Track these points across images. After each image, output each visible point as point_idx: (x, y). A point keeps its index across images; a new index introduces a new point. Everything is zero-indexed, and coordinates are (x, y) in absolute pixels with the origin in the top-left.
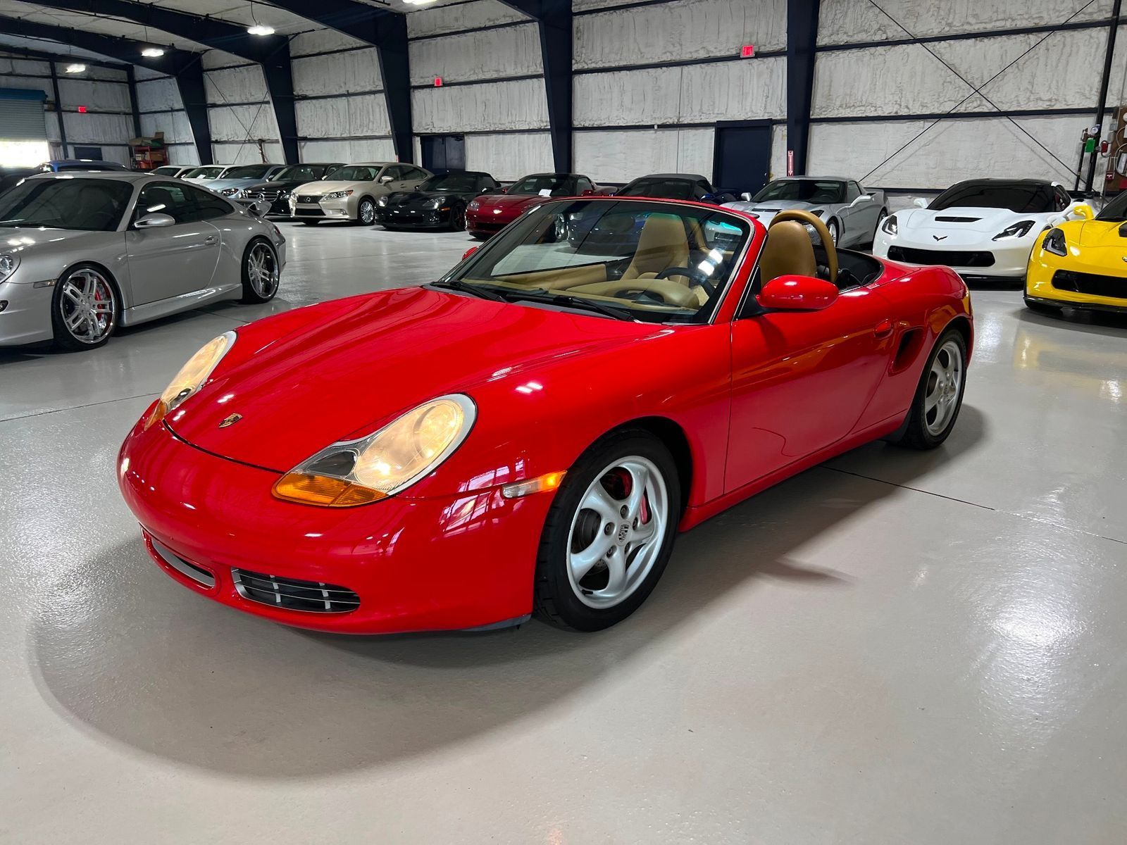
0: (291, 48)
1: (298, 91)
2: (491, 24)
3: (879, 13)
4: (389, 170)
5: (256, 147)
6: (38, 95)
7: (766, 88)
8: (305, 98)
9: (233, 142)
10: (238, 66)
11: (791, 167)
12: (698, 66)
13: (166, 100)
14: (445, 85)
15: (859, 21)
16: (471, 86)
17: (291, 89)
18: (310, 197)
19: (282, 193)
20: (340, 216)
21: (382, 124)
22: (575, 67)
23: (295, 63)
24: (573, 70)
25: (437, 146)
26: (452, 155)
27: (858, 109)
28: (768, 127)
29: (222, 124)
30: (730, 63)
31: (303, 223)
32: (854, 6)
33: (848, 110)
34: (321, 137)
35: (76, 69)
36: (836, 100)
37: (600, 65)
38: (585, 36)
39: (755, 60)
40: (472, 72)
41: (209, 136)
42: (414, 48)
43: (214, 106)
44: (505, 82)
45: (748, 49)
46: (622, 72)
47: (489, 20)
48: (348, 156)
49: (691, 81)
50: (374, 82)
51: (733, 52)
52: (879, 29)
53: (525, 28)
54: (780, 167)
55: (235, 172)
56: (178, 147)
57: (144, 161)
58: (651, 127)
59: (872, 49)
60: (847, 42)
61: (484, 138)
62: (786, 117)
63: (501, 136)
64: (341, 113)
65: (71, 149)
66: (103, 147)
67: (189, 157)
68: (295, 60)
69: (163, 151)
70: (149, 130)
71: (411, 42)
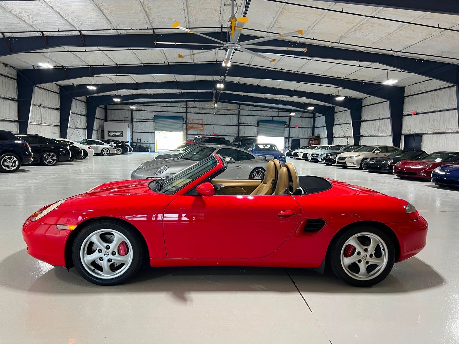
0: (363, 103)
1: (363, 118)
2: (439, 88)
5: (346, 139)
6: (284, 122)
8: (365, 121)
9: (340, 137)
14: (417, 114)
16: (428, 114)
17: (360, 117)
20: (353, 165)
21: (389, 131)
25: (411, 139)
29: (338, 131)
34: (368, 135)
35: (292, 114)
40: (429, 108)
41: (333, 135)
42: (406, 100)
48: (376, 143)
56: (323, 139)
57: (312, 143)
61: (432, 136)
63: (439, 135)
64: (376, 126)
65: (291, 140)
66: (301, 139)
67: (325, 142)
68: (364, 107)
69: (319, 140)
70: (316, 134)
71: (406, 98)
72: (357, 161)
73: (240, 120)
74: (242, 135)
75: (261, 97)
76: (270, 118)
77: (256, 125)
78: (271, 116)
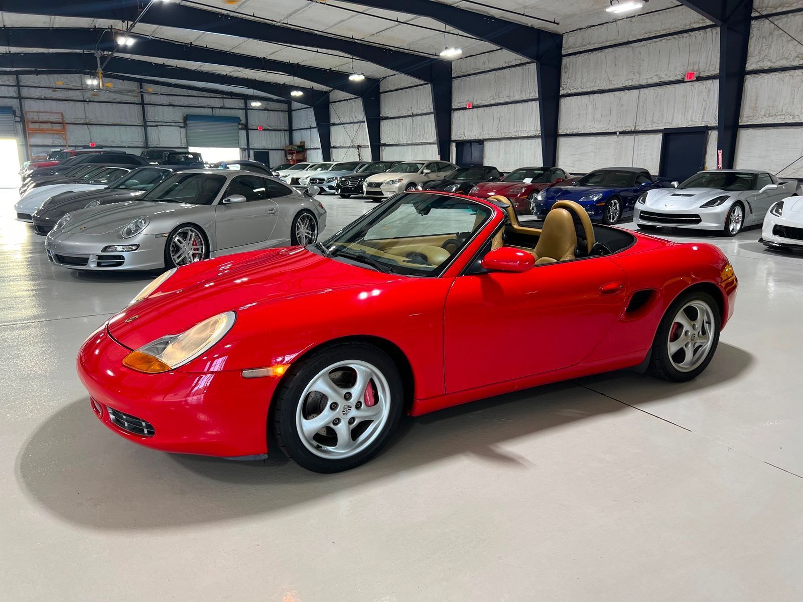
0: (381, 86)
1: (383, 114)
2: (507, 65)
3: (798, 45)
4: (430, 165)
5: (356, 150)
6: (236, 119)
7: (704, 103)
8: (387, 118)
9: (343, 147)
10: (349, 99)
11: (720, 162)
12: (652, 88)
13: (308, 122)
14: (474, 107)
15: (781, 51)
16: (491, 107)
17: (379, 112)
18: (375, 183)
19: (361, 181)
21: (431, 134)
22: (562, 92)
23: (382, 96)
24: (560, 94)
25: (466, 148)
26: (475, 154)
27: (779, 117)
28: (705, 132)
29: (338, 136)
30: (677, 86)
31: (371, 200)
32: (777, 40)
33: (771, 118)
34: (394, 143)
35: (256, 104)
36: (761, 111)
37: (580, 90)
38: (570, 70)
39: (697, 82)
40: (492, 98)
41: (330, 143)
42: (456, 83)
43: (334, 124)
44: (514, 104)
45: (691, 75)
46: (595, 95)
47: (506, 63)
48: (409, 156)
49: (646, 99)
50: (429, 107)
51: (680, 78)
52: (798, 57)
53: (529, 67)
54: (713, 162)
55: (340, 167)
56: (312, 151)
57: (292, 159)
58: (615, 133)
59: (792, 72)
60: (771, 67)
61: (497, 142)
62: (717, 125)
63: (509, 141)
64: (408, 128)
65: (252, 152)
66: (270, 152)
67: (316, 157)
68: (383, 94)
69: (304, 153)
70: (297, 140)
71: (454, 79)
72: (400, 188)
73: (147, 114)
74: (155, 146)
75: (194, 68)
76: (208, 112)
77: (182, 125)
78: (209, 107)
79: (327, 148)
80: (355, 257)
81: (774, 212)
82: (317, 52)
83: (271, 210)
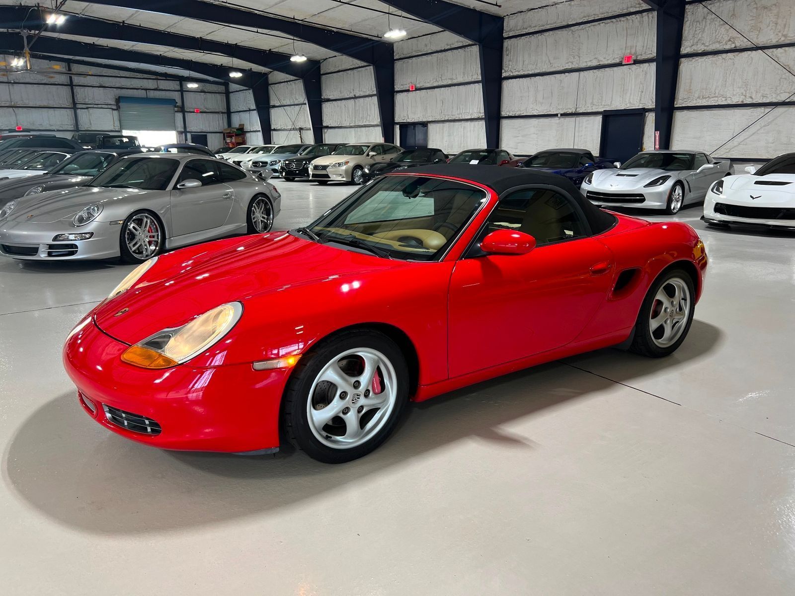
0: (321, 68)
1: (325, 96)
2: (449, 47)
3: (730, 29)
4: (375, 148)
5: (298, 133)
6: (172, 102)
7: (641, 86)
8: (328, 100)
9: (284, 130)
10: (289, 81)
11: (657, 143)
12: (591, 71)
13: (246, 104)
14: (416, 90)
15: (714, 35)
16: (433, 90)
17: (320, 94)
18: (322, 166)
19: (306, 163)
20: (340, 178)
21: (375, 116)
22: (504, 75)
23: (323, 78)
24: (503, 77)
25: (410, 130)
26: (419, 137)
27: (713, 99)
28: (642, 114)
29: (278, 118)
30: (615, 68)
31: (317, 183)
32: (710, 24)
33: (704, 100)
34: (337, 126)
35: (192, 86)
36: (695, 93)
37: (522, 73)
38: (512, 51)
39: (634, 66)
40: (435, 80)
41: (270, 125)
42: (398, 65)
43: (274, 107)
44: (456, 87)
45: (629, 58)
46: (537, 77)
47: (447, 45)
48: (352, 138)
49: (586, 82)
50: (371, 89)
51: (617, 61)
52: (730, 40)
53: (471, 49)
54: (650, 143)
55: (282, 149)
56: (251, 133)
57: (231, 142)
58: (556, 115)
59: (724, 55)
60: (704, 50)
61: (441, 125)
62: (654, 107)
63: (452, 124)
64: (350, 110)
65: (189, 136)
66: (208, 134)
67: (256, 139)
68: (324, 76)
69: (243, 136)
70: (236, 123)
71: (396, 61)
72: (346, 171)
73: (76, 96)
74: (86, 129)
75: (126, 48)
76: (141, 94)
77: (114, 107)
78: (142, 89)
79: (267, 131)
80: (348, 242)
81: (715, 191)
82: (257, 32)
83: (227, 195)
